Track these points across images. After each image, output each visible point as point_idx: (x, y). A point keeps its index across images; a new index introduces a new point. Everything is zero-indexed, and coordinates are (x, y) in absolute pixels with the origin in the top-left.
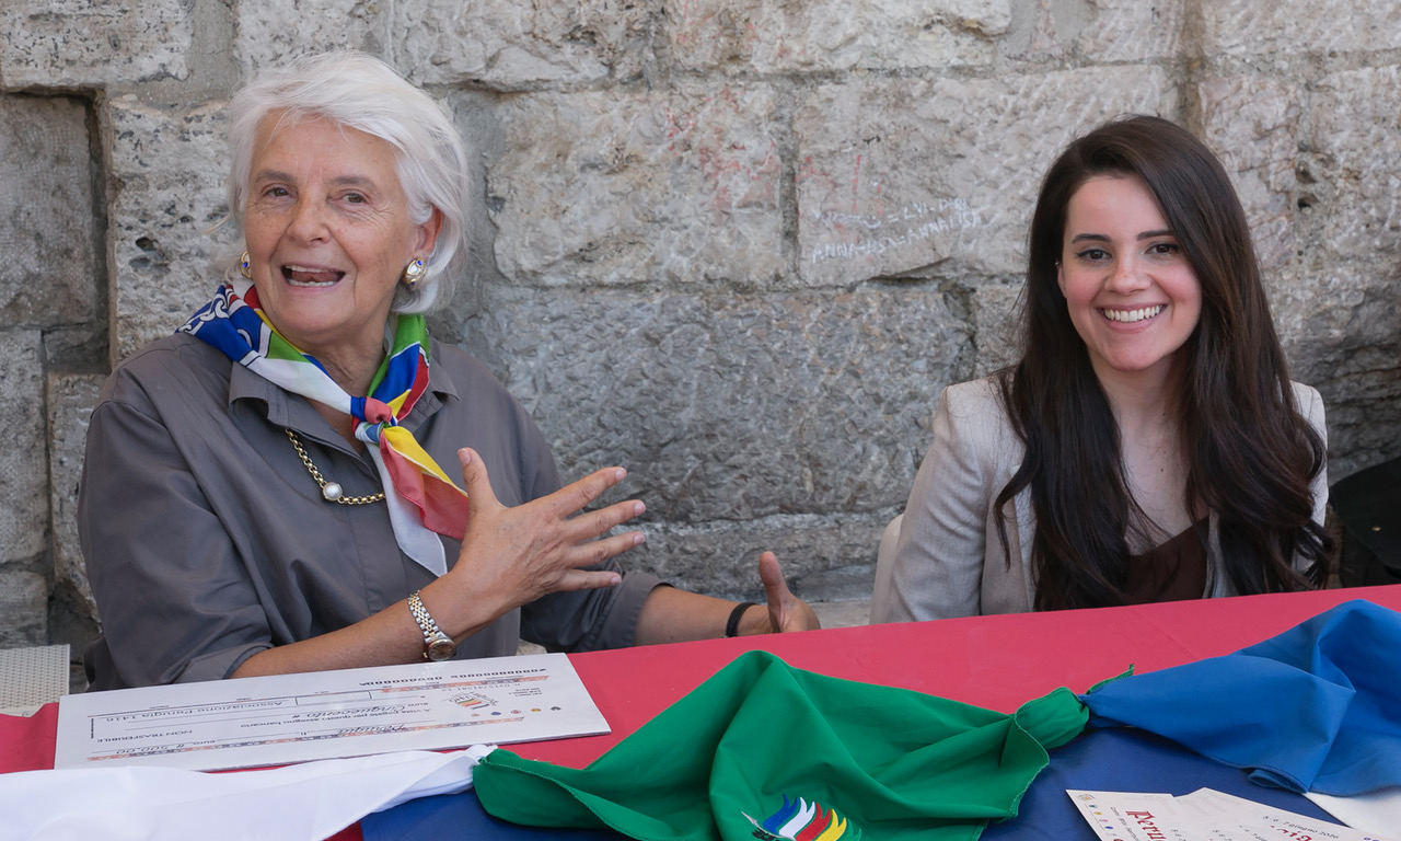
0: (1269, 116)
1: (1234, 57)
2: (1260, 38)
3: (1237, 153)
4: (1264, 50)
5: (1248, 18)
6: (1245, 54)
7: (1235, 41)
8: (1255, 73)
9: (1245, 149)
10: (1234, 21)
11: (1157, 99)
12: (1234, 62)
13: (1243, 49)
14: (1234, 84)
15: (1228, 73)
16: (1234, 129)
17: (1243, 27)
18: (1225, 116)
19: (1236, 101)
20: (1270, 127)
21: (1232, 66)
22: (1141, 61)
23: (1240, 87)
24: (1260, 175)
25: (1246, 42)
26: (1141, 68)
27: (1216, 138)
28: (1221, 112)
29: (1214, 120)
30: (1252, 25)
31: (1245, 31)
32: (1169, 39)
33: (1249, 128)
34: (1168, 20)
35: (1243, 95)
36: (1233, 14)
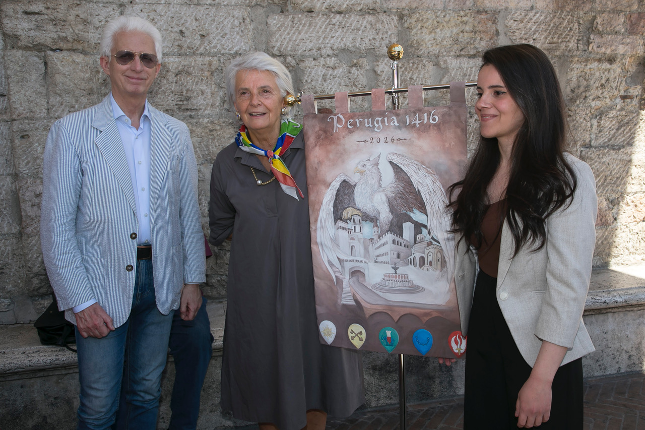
0: (38, 190)
1: (24, 173)
2: (33, 168)
3: (30, 201)
4: (35, 171)
5: (28, 163)
6: (28, 172)
7: (25, 169)
8: (32, 178)
9: (33, 200)
10: (24, 163)
11: (10, 185)
12: (24, 175)
13: (27, 171)
14: (26, 181)
15: (23, 178)
16: (28, 194)
17: (26, 165)
18: (24, 190)
19: (26, 186)
20: (38, 193)
21: (24, 176)
22: (3, 175)
23: (27, 182)
24: (38, 207)
25: (28, 170)
26: (3, 177)
27: (22, 197)
28: (23, 189)
29: (21, 192)
30: (30, 164)
31: (28, 166)
32: (12, 168)
33: (33, 193)
34: (11, 163)
35: (28, 184)
36: (23, 161)
